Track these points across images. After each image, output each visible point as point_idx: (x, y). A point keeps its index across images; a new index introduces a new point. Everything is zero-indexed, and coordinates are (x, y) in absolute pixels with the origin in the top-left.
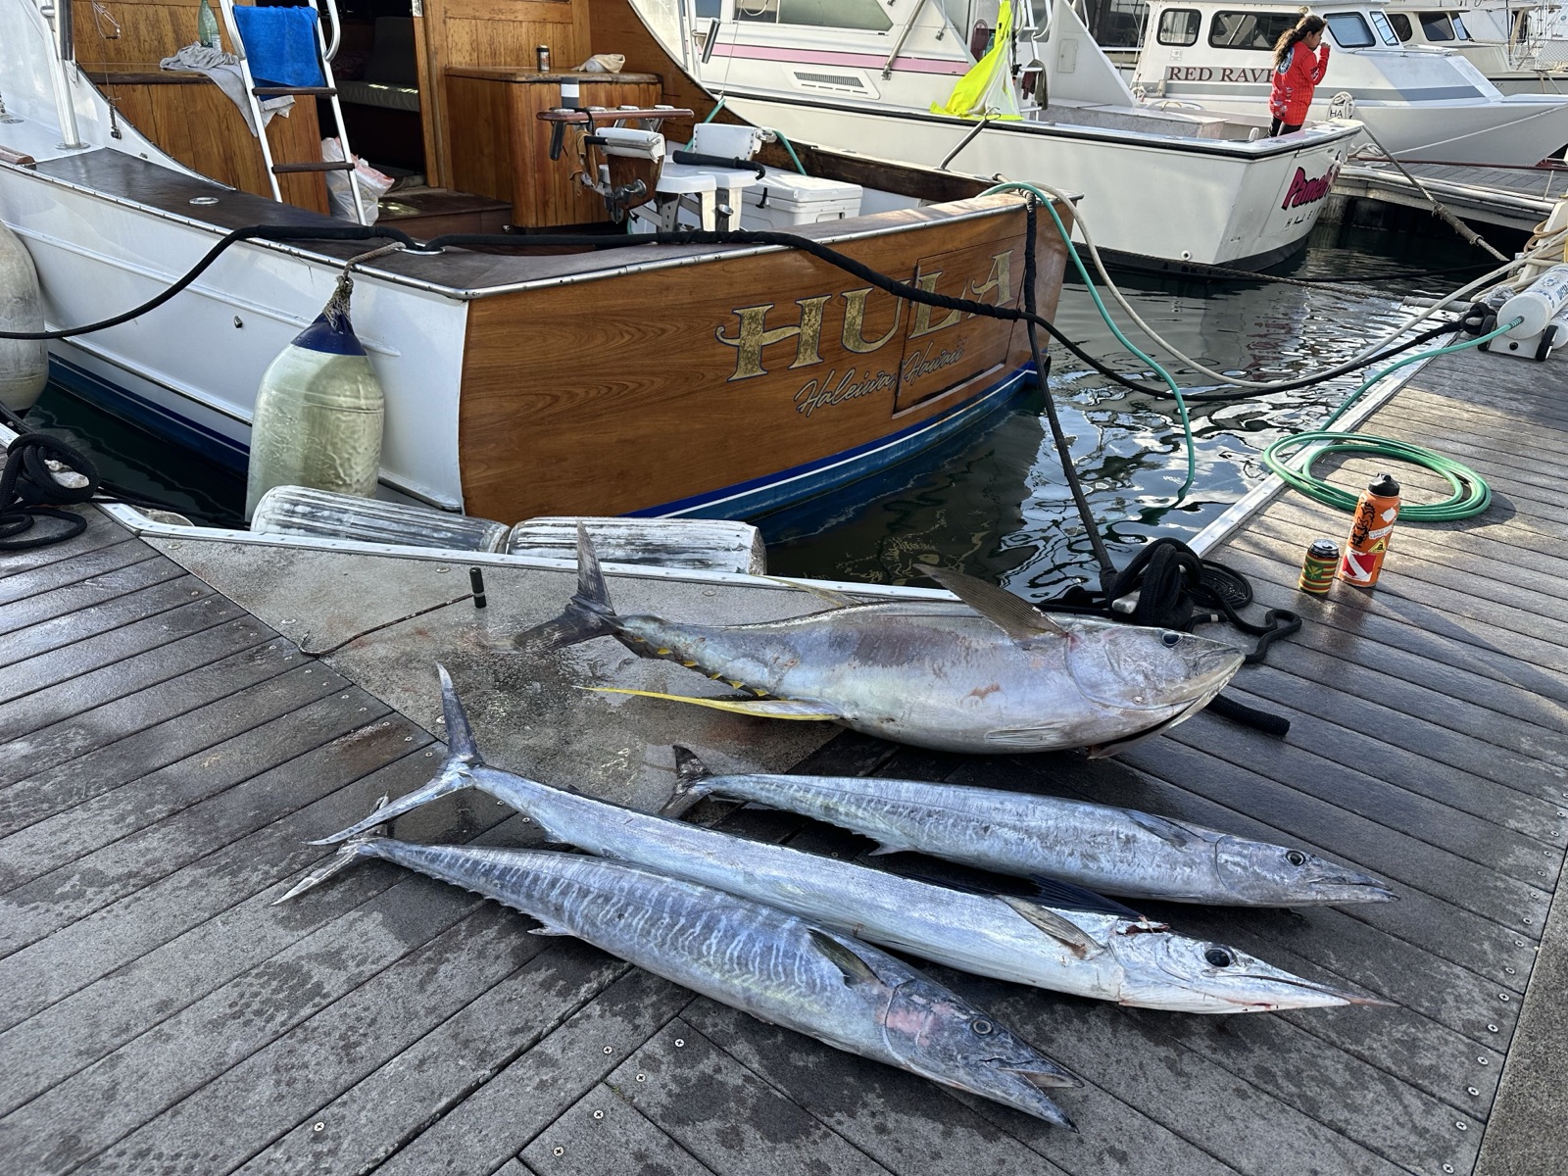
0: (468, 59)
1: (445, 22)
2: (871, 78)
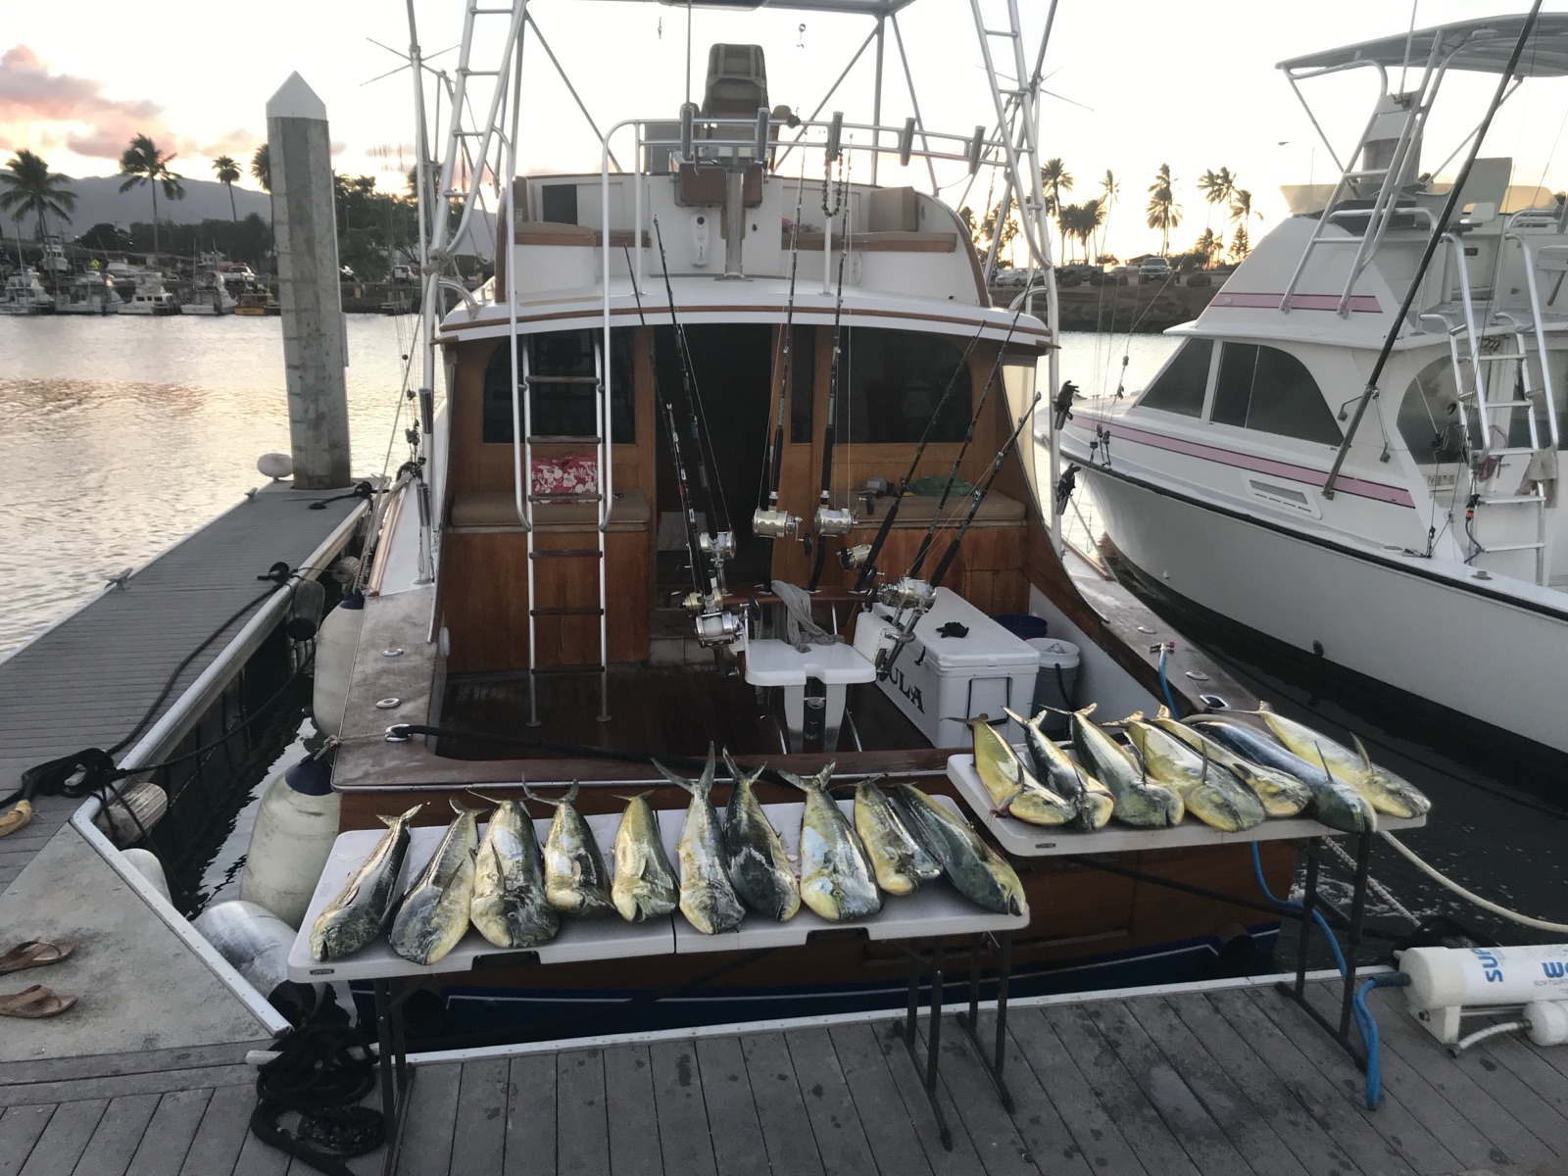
2: (1313, 494)
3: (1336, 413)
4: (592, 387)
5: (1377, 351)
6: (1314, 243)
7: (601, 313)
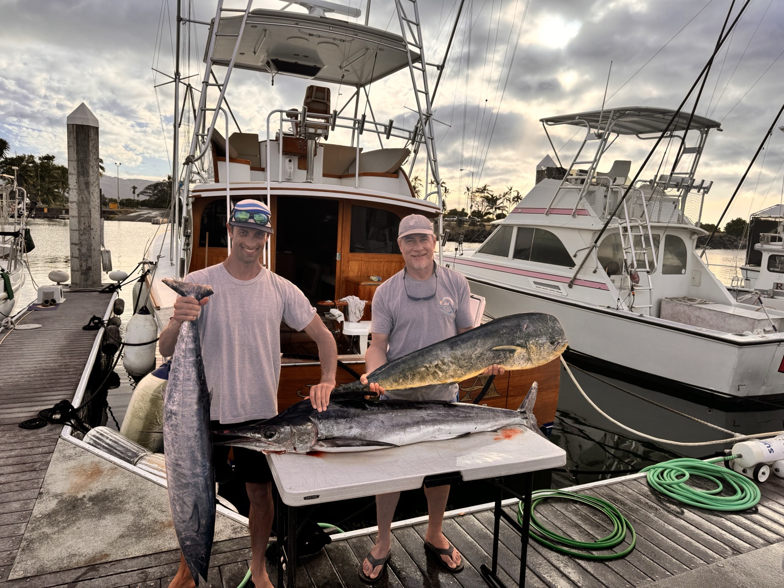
0: (356, 274)
1: (348, 262)
2: (563, 287)
3: (572, 255)
6: (560, 188)
7: (266, 189)
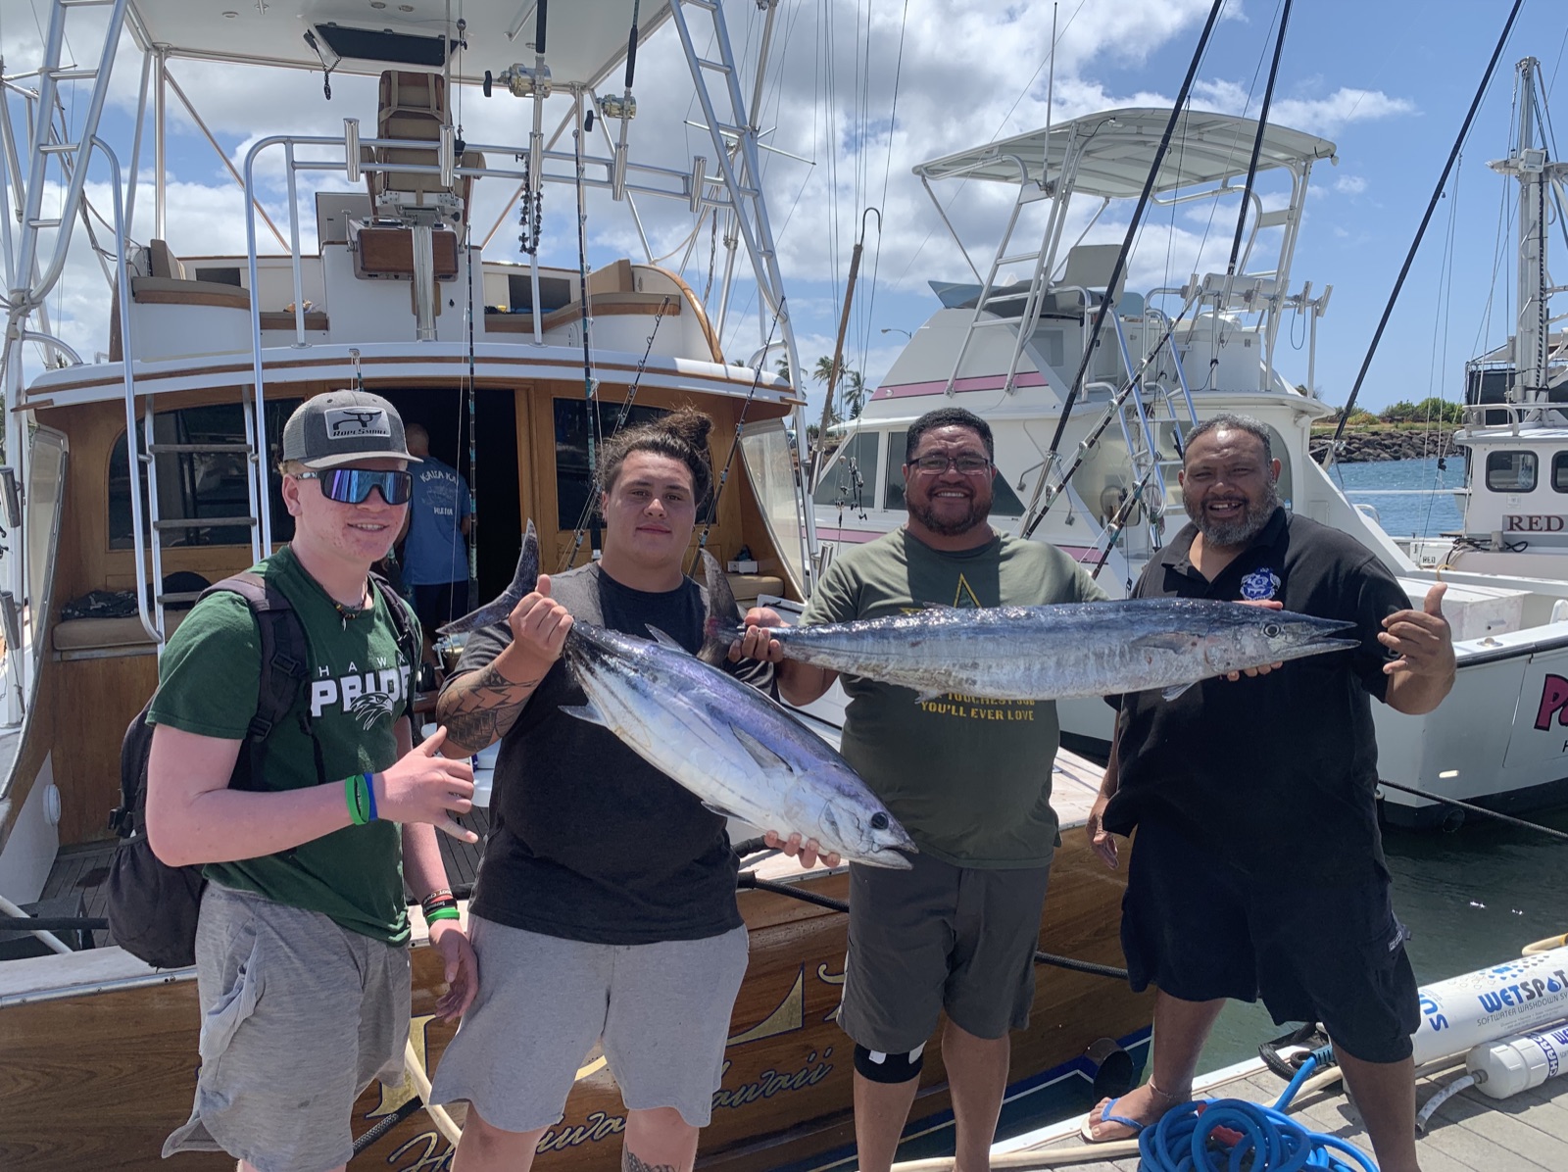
3: (1014, 485)
4: (243, 456)
5: (1056, 419)
6: (973, 328)
7: (249, 367)
